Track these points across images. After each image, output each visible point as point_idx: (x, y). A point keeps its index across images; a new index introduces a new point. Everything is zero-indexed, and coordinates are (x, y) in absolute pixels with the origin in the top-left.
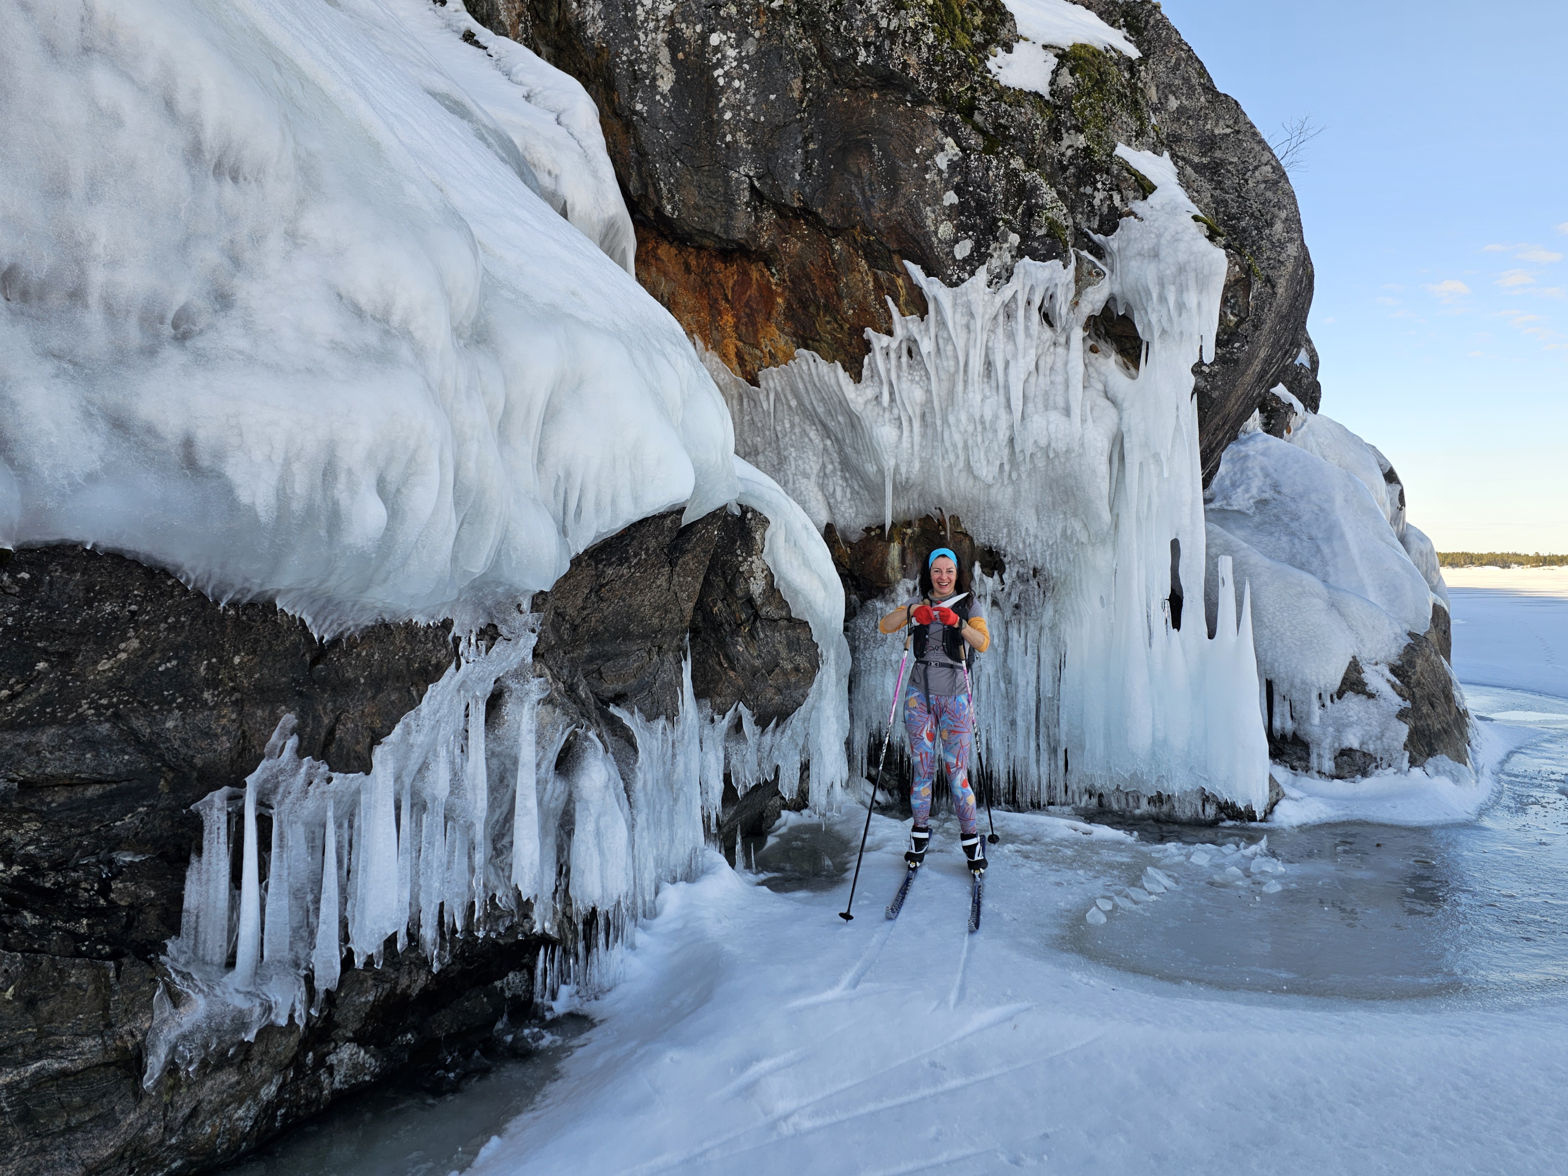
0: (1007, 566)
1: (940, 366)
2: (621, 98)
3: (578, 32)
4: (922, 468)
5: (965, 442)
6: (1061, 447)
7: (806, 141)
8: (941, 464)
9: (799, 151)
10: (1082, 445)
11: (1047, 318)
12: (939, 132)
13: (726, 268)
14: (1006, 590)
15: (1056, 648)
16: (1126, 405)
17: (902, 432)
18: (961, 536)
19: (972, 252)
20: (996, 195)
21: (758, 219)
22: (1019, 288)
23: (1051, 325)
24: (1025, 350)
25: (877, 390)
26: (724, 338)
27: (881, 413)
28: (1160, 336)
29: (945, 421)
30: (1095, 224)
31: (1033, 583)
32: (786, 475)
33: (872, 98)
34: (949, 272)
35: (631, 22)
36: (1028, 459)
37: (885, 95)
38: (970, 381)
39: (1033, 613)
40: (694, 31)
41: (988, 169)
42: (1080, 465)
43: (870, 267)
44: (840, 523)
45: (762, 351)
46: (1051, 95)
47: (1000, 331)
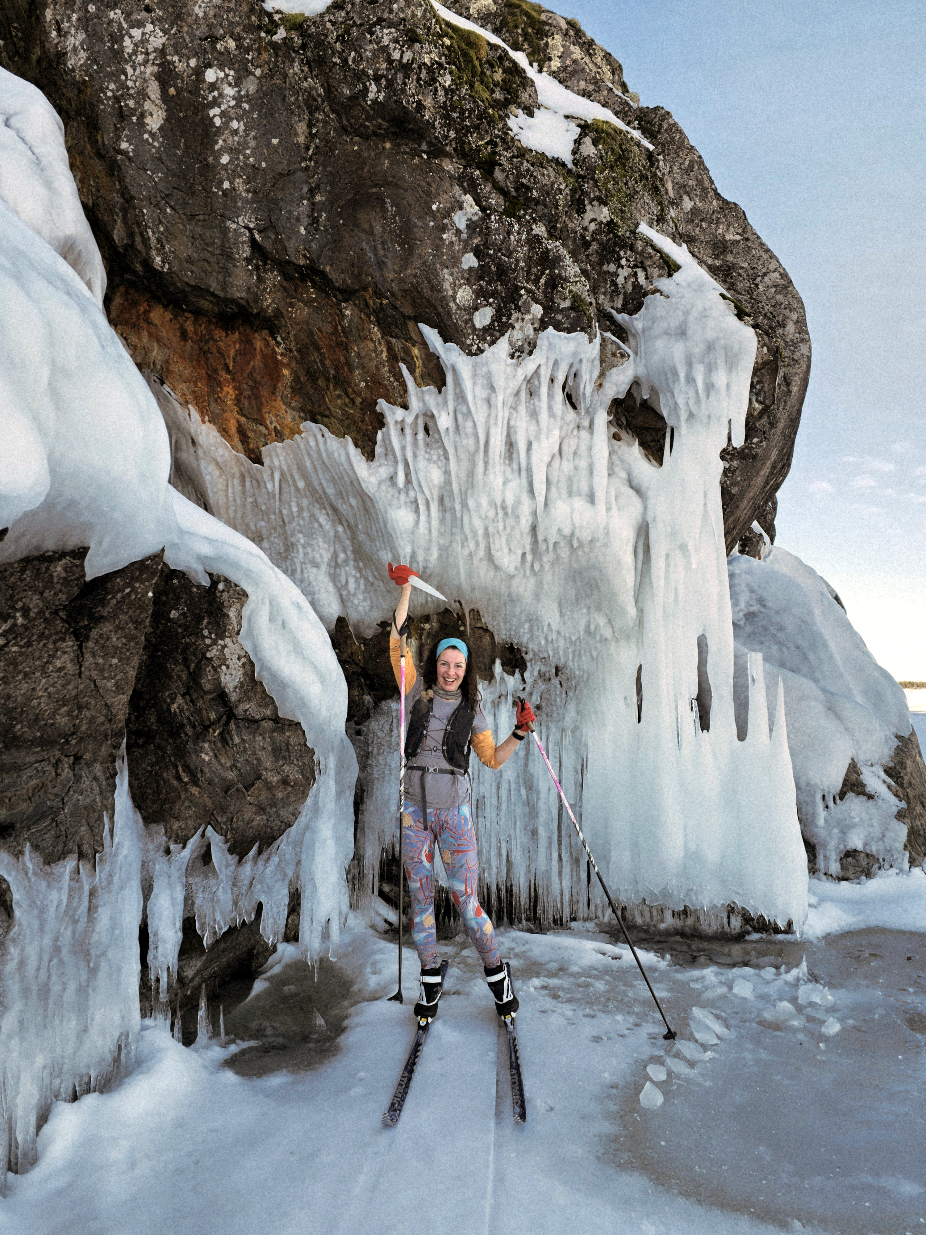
0: (528, 664)
1: (459, 444)
2: (106, 137)
3: (58, 64)
4: (440, 557)
5: (486, 529)
6: (585, 535)
7: (312, 191)
8: (460, 552)
9: (305, 202)
10: (607, 534)
11: (571, 400)
12: (457, 188)
13: (227, 335)
14: (527, 689)
15: (577, 752)
16: (650, 493)
17: (419, 517)
18: (481, 631)
19: (493, 321)
20: (517, 261)
21: (260, 280)
22: (542, 361)
23: (574, 407)
24: (549, 431)
25: (392, 469)
26: (224, 411)
27: (396, 495)
28: (687, 420)
29: (464, 504)
30: (619, 303)
31: (555, 681)
32: (293, 563)
33: (384, 148)
34: (469, 342)
35: (117, 55)
36: (551, 548)
37: (399, 145)
38: (491, 461)
39: (555, 715)
40: (188, 66)
41: (509, 233)
42: (604, 555)
43: (384, 334)
44: (353, 617)
45: (267, 428)
46: (574, 164)
47: (522, 409)
